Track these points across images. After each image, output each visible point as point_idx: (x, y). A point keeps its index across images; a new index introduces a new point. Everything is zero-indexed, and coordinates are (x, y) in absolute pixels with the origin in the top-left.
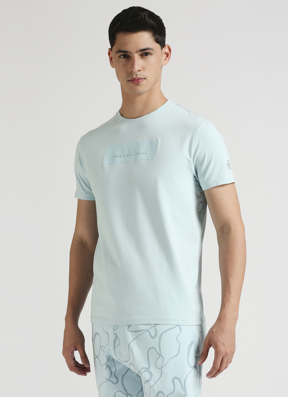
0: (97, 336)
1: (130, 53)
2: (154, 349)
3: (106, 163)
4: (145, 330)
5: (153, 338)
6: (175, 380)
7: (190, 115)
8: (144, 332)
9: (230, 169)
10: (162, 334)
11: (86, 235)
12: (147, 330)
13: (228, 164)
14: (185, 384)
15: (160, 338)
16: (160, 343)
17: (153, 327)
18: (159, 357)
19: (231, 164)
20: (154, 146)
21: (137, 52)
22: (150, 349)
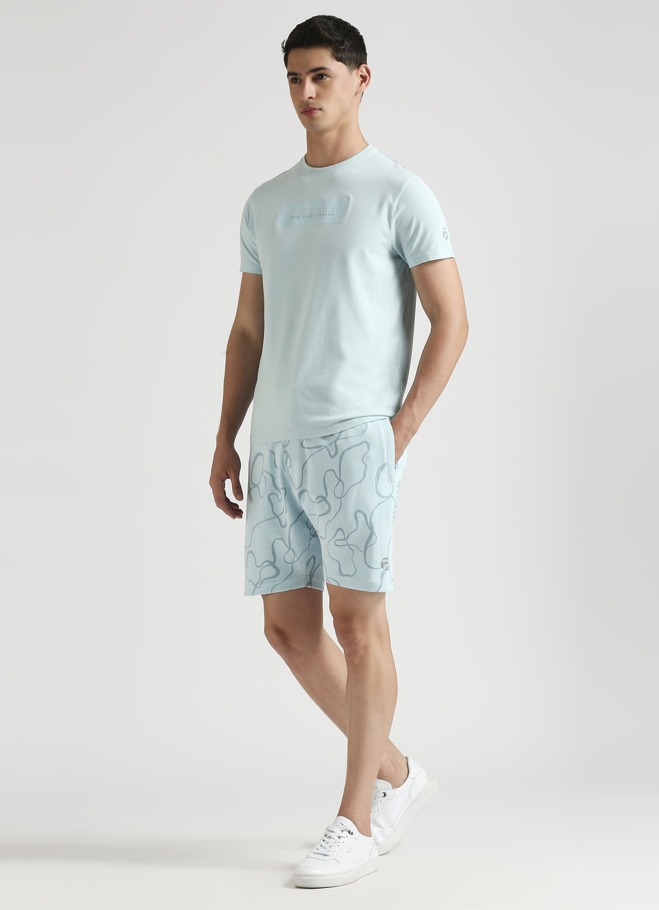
0: (260, 457)
1: (300, 75)
2: (332, 472)
3: (279, 226)
4: (322, 446)
5: (332, 457)
6: (358, 514)
7: (396, 166)
9: (447, 239)
10: (344, 452)
11: (250, 327)
12: (326, 447)
13: (444, 233)
14: (371, 520)
15: (341, 457)
16: (340, 464)
17: (333, 442)
18: (339, 482)
19: (448, 232)
20: (344, 205)
21: (307, 73)
22: (327, 471)
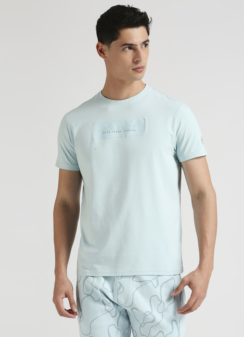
2: (156, 297)
3: (96, 138)
4: (148, 280)
5: (155, 287)
6: (173, 322)
8: (148, 283)
10: (163, 284)
12: (151, 281)
15: (161, 287)
16: (161, 292)
17: (155, 278)
18: (161, 303)
20: (141, 125)
22: (152, 296)
